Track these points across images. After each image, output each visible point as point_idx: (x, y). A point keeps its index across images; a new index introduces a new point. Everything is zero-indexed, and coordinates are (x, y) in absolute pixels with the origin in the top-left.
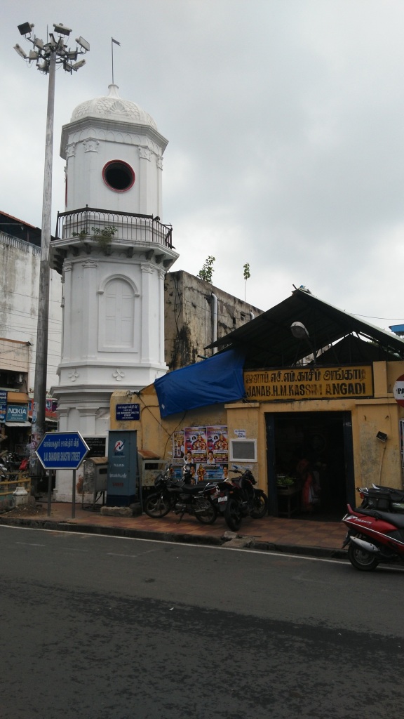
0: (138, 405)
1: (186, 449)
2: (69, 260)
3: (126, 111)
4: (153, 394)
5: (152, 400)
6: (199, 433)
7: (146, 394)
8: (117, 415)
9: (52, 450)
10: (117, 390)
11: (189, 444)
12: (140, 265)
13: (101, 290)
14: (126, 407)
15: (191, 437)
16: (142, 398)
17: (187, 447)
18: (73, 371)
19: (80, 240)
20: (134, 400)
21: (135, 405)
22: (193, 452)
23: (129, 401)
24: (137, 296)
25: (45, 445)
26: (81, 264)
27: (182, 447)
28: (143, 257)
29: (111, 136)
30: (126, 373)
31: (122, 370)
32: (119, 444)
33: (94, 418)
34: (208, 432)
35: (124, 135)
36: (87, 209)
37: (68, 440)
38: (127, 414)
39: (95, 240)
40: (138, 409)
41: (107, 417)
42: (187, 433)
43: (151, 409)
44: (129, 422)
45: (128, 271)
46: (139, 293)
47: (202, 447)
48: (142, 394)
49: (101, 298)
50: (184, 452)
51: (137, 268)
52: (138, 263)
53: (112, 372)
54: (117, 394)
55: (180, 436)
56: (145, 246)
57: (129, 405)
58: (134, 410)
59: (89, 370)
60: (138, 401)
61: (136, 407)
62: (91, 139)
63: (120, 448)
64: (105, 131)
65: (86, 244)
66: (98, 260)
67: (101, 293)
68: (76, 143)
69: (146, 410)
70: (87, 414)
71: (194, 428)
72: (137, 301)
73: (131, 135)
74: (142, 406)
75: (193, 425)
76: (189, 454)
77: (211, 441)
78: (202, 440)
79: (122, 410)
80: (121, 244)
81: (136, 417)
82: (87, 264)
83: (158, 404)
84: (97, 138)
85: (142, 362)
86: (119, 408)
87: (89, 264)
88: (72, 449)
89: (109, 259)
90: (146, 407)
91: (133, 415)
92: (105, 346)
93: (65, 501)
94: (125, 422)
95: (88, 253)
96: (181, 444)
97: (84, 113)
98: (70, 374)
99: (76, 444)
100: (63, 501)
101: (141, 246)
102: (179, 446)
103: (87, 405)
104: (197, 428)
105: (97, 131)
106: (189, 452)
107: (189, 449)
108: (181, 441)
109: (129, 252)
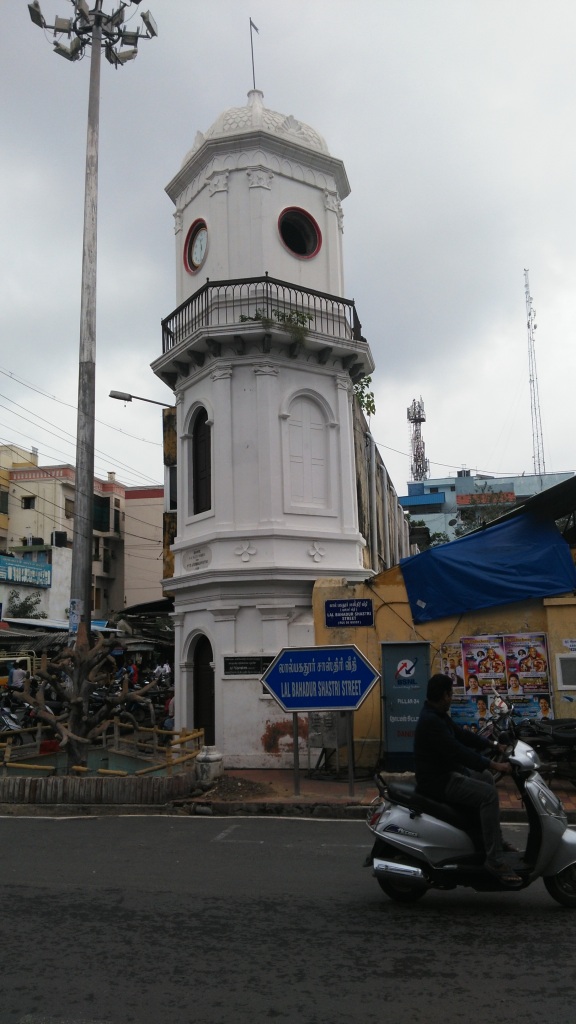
0: (369, 602)
1: (466, 672)
2: (226, 360)
3: (303, 134)
4: (398, 583)
5: (398, 592)
6: (490, 646)
7: (384, 583)
8: (327, 618)
9: (299, 677)
10: (323, 578)
11: (471, 663)
12: (334, 378)
13: (285, 413)
14: (344, 606)
15: (475, 652)
16: (375, 589)
17: (468, 668)
18: (245, 545)
19: (265, 327)
20: (360, 593)
21: (362, 601)
22: (481, 676)
23: (350, 594)
24: (333, 426)
25: (281, 670)
26: (253, 368)
27: (459, 668)
28: (338, 366)
29: (287, 168)
30: (328, 549)
31: (321, 545)
32: (405, 665)
33: (286, 623)
34: (506, 644)
35: (305, 169)
36: (267, 280)
37: (333, 660)
38: (348, 616)
39: (285, 330)
40: (370, 608)
41: (309, 622)
42: (466, 645)
43: (394, 607)
44: (352, 629)
45: (320, 386)
46: (336, 422)
47: (496, 668)
48: (376, 584)
49: (285, 425)
50: (463, 676)
51: (329, 382)
52: (332, 373)
53: (307, 546)
54: (321, 583)
55: (454, 651)
56: (349, 348)
57: (352, 601)
58: (361, 609)
59: (275, 543)
60: (368, 595)
61: (365, 605)
62: (261, 168)
63: (408, 672)
64: (279, 159)
65: (269, 336)
66: (280, 363)
67: (283, 418)
68: (231, 172)
69: (385, 610)
70: (276, 617)
71: (478, 638)
72: (332, 433)
73: (314, 172)
74: (376, 603)
75: (477, 633)
76: (472, 680)
77: (513, 657)
78: (496, 656)
79: (337, 610)
80: (318, 341)
81: (367, 622)
82: (264, 369)
83: (406, 600)
84: (269, 167)
85: (347, 532)
86: (329, 607)
87: (266, 369)
88: (344, 675)
89: (292, 364)
90: (385, 604)
91: (358, 618)
92: (293, 505)
93: (242, 766)
94: (344, 630)
95: (267, 351)
96: (456, 664)
97: (241, 125)
98: (238, 549)
99: (351, 666)
100: (236, 766)
101: (345, 347)
102: (453, 667)
103: (276, 601)
104: (485, 638)
105: (270, 157)
106: (473, 676)
107: (472, 671)
108: (456, 659)
109: (322, 355)
